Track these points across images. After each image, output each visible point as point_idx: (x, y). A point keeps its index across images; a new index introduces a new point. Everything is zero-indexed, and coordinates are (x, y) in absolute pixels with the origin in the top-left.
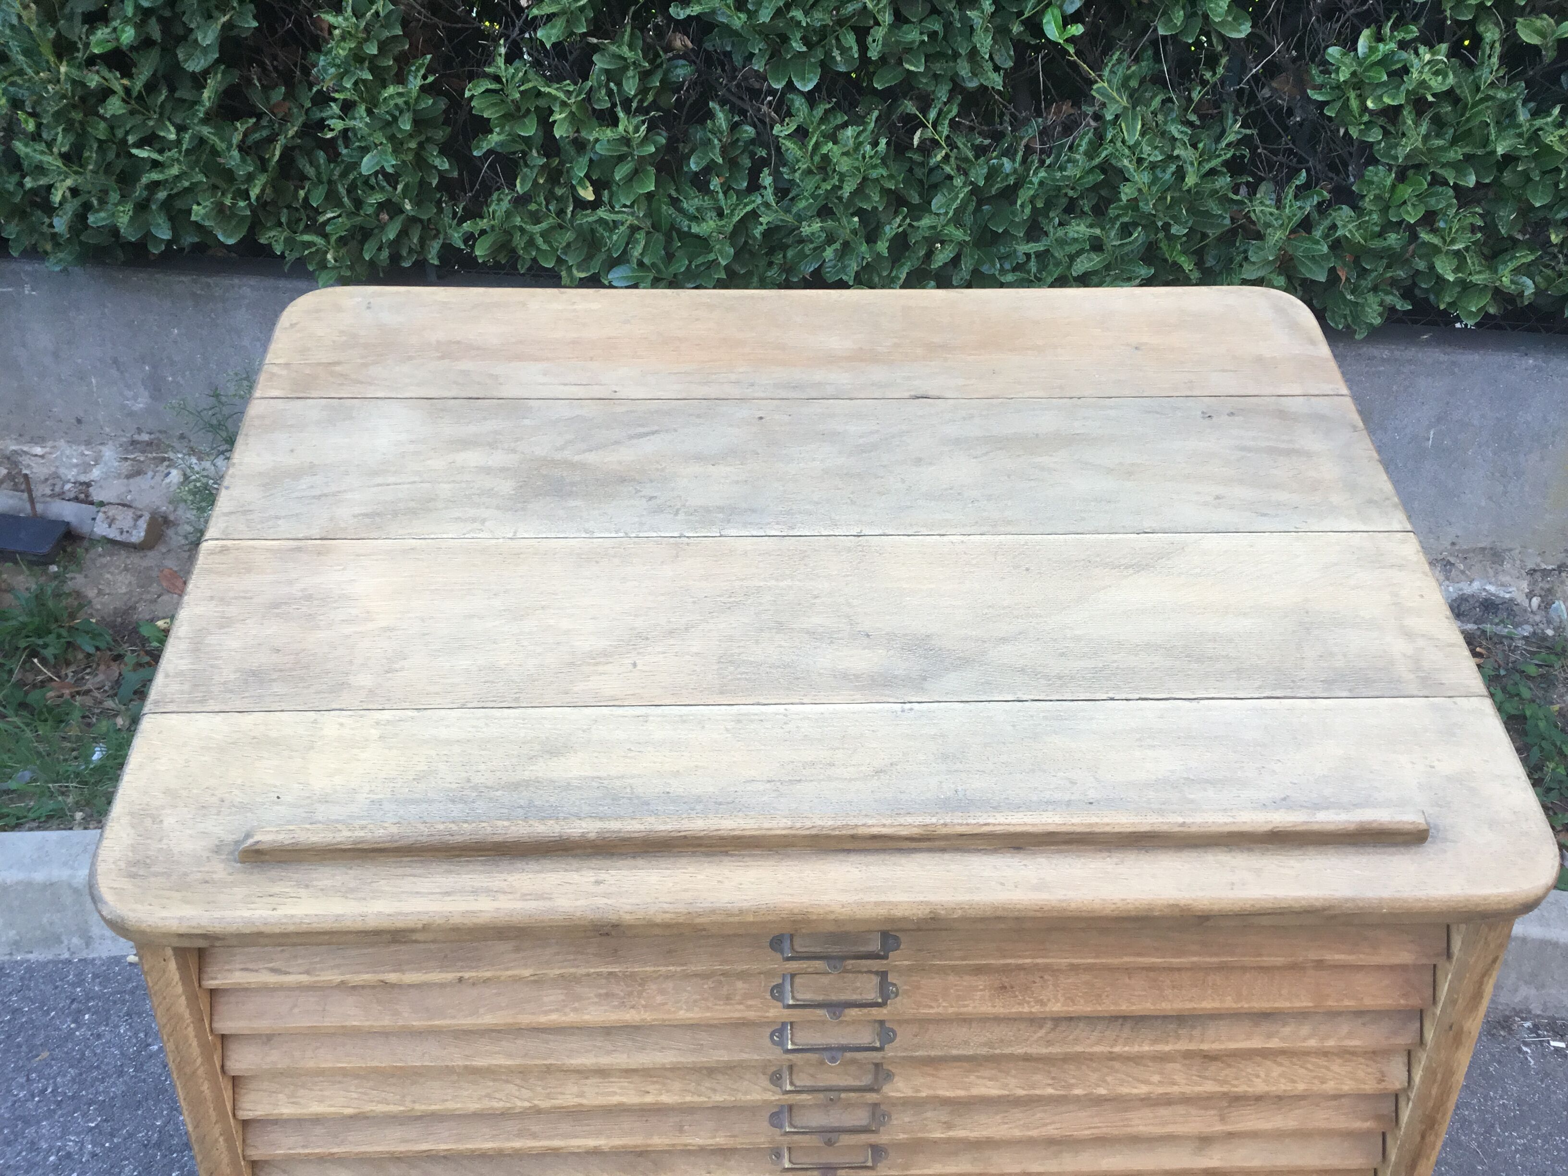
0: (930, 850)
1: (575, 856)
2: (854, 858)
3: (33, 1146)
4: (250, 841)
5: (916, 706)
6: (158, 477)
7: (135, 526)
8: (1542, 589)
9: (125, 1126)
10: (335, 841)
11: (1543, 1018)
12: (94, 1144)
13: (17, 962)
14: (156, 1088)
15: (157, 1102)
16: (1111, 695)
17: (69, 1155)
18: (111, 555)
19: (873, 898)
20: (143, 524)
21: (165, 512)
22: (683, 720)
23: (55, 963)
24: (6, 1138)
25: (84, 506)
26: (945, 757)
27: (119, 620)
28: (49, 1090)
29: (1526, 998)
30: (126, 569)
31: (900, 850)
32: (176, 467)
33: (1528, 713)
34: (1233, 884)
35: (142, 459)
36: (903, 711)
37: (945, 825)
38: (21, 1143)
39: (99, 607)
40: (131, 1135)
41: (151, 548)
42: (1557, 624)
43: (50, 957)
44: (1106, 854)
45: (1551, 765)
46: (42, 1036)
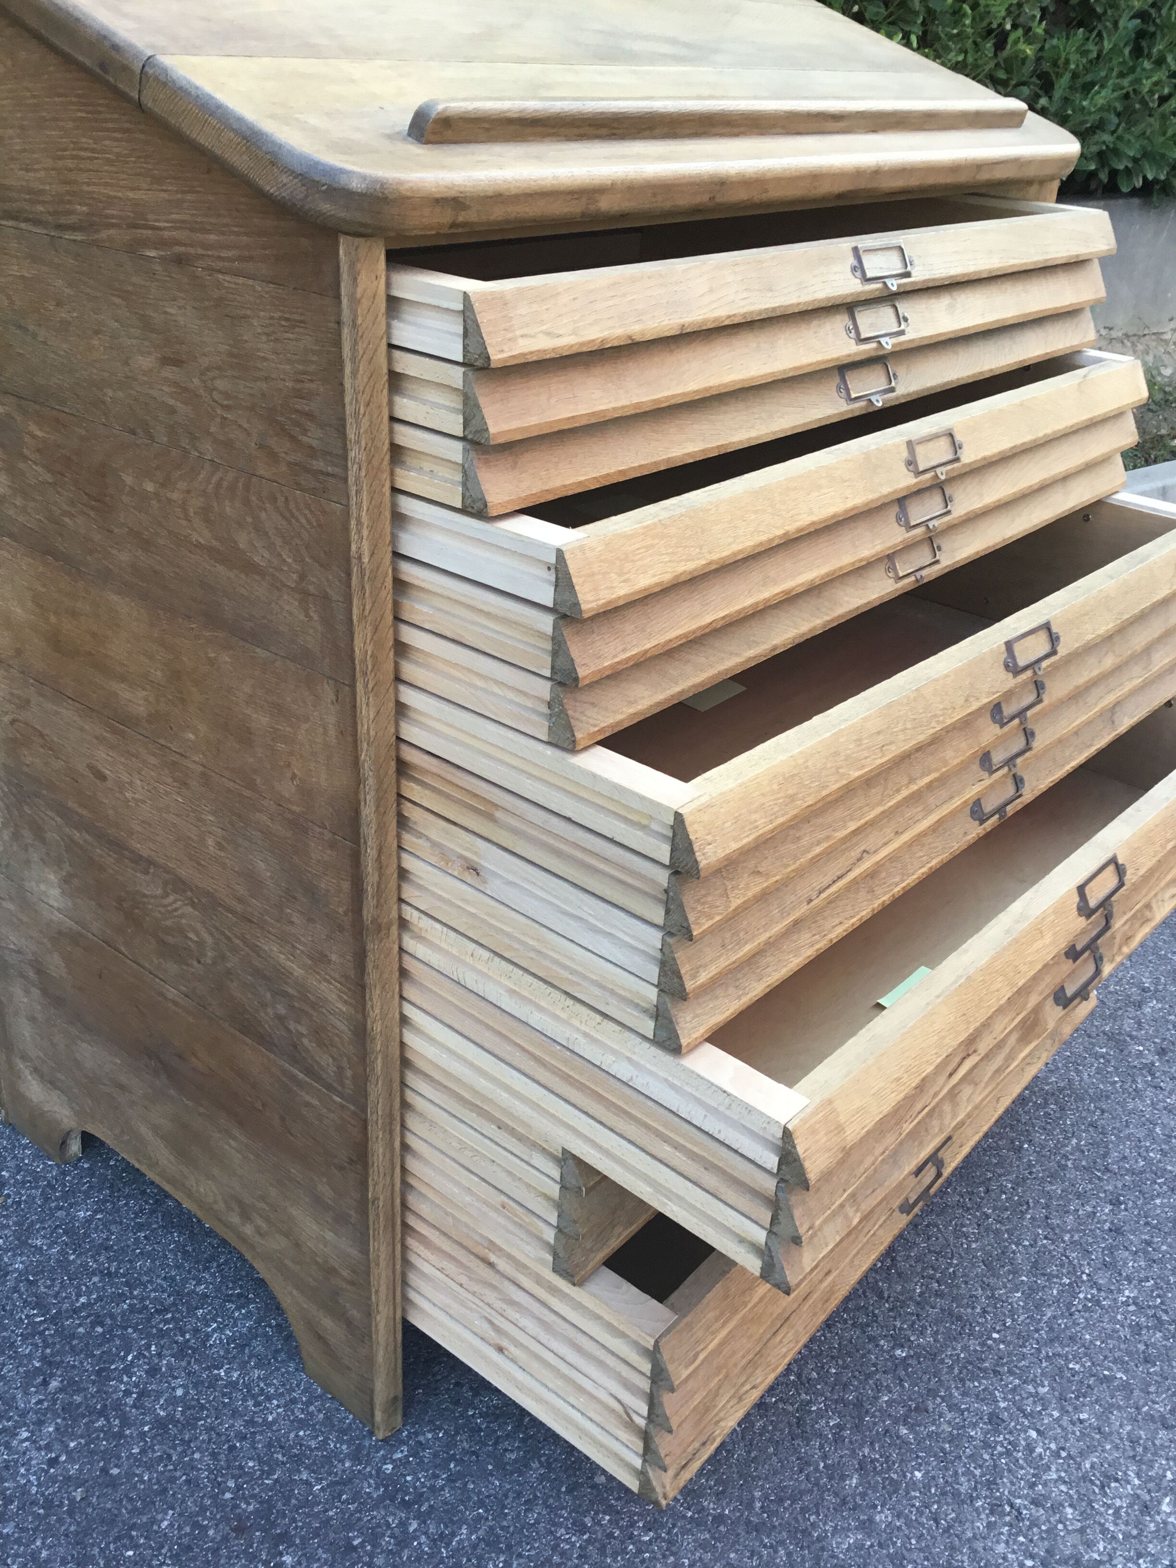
4: (440, 108)
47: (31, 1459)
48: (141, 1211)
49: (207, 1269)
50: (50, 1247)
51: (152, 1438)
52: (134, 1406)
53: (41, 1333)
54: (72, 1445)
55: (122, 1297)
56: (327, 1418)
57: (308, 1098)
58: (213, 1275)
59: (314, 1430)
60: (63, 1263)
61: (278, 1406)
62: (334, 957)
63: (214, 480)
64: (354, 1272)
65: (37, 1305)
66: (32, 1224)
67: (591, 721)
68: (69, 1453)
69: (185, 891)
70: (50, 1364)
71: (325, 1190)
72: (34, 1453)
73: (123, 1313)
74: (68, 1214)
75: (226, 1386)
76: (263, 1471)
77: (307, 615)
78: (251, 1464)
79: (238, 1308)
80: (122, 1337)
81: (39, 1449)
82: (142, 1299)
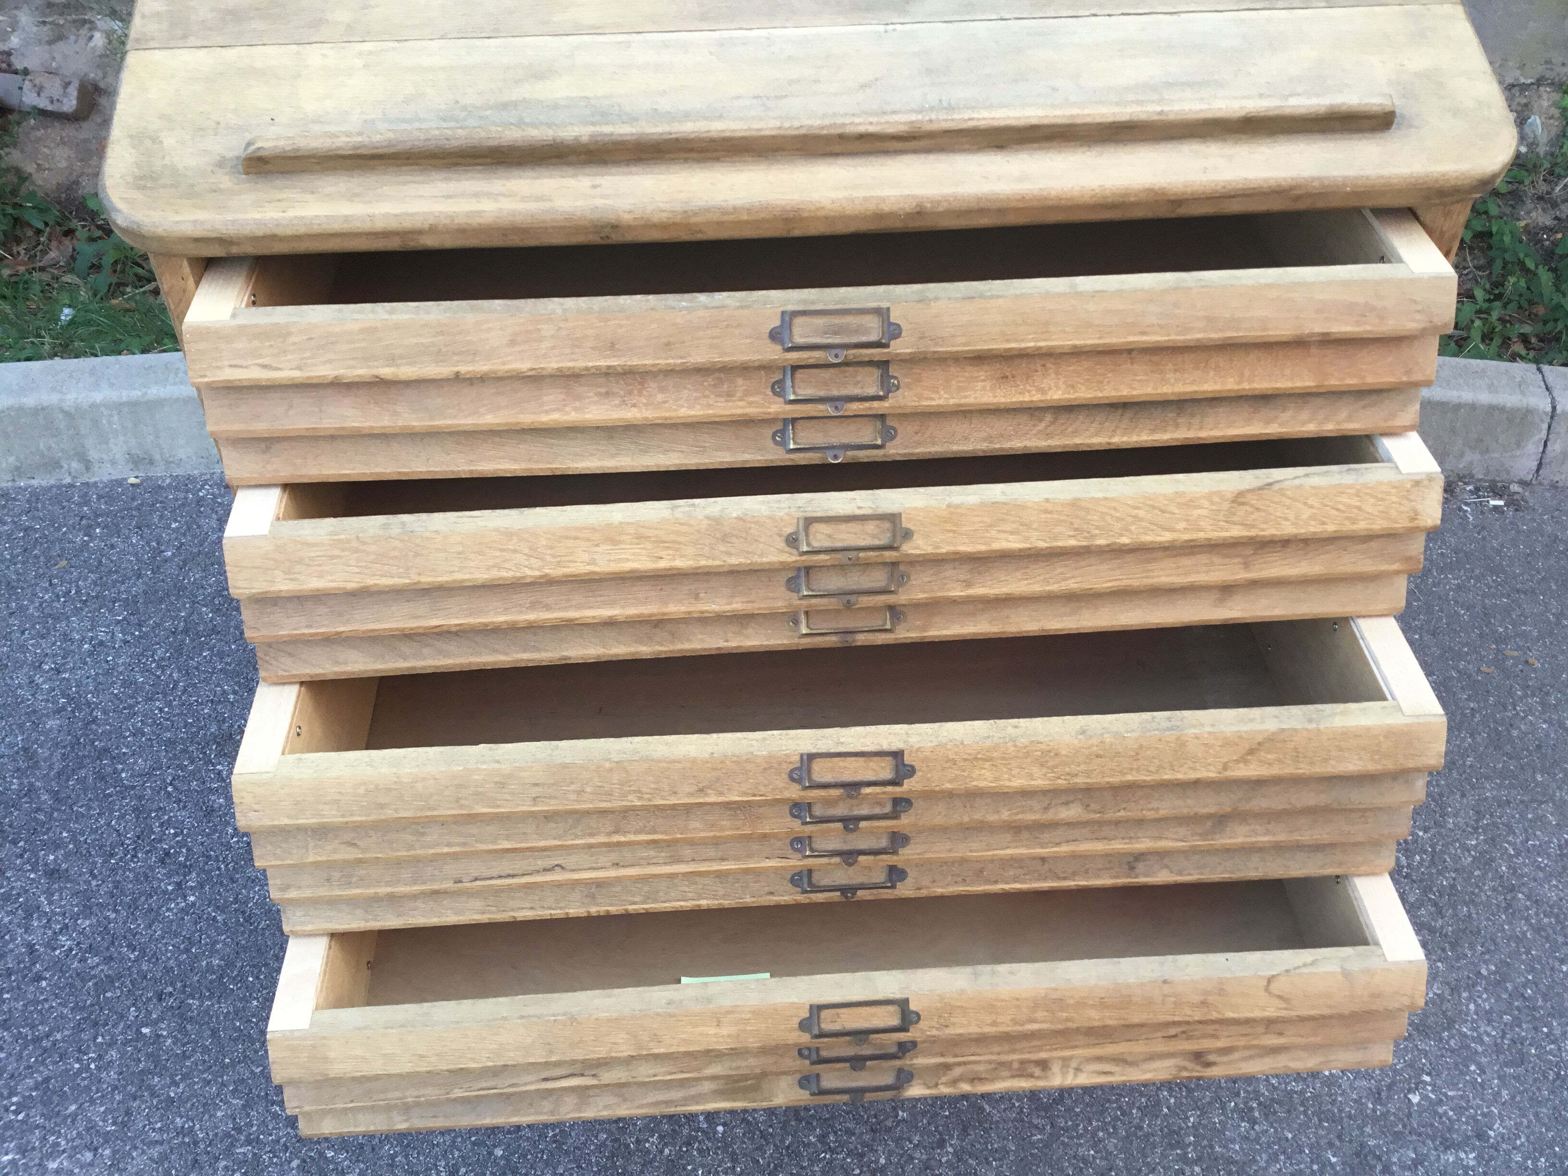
0: (915, 151)
1: (570, 164)
2: (841, 161)
3: (66, 637)
4: (252, 148)
5: (899, 27)
6: (82, 42)
7: (65, 94)
8: (1519, 104)
9: (151, 618)
10: (334, 146)
11: (1485, 481)
12: (123, 632)
13: (20, 488)
14: (175, 586)
15: (178, 597)
16: (1093, 12)
17: (101, 643)
18: (45, 128)
19: (861, 193)
20: (73, 91)
21: (94, 80)
22: (666, 45)
23: (59, 487)
24: (39, 632)
25: (7, 75)
26: (929, 71)
27: (63, 195)
28: (73, 592)
29: (1471, 463)
30: (63, 142)
31: (886, 152)
32: (99, 30)
33: (1494, 229)
34: (1206, 168)
35: (61, 22)
36: (886, 31)
37: (931, 121)
38: (55, 636)
39: (40, 183)
40: (158, 625)
41: (85, 118)
42: (1531, 140)
43: (52, 482)
44: (1085, 149)
45: (1512, 280)
46: (57, 548)
67: (283, 667)
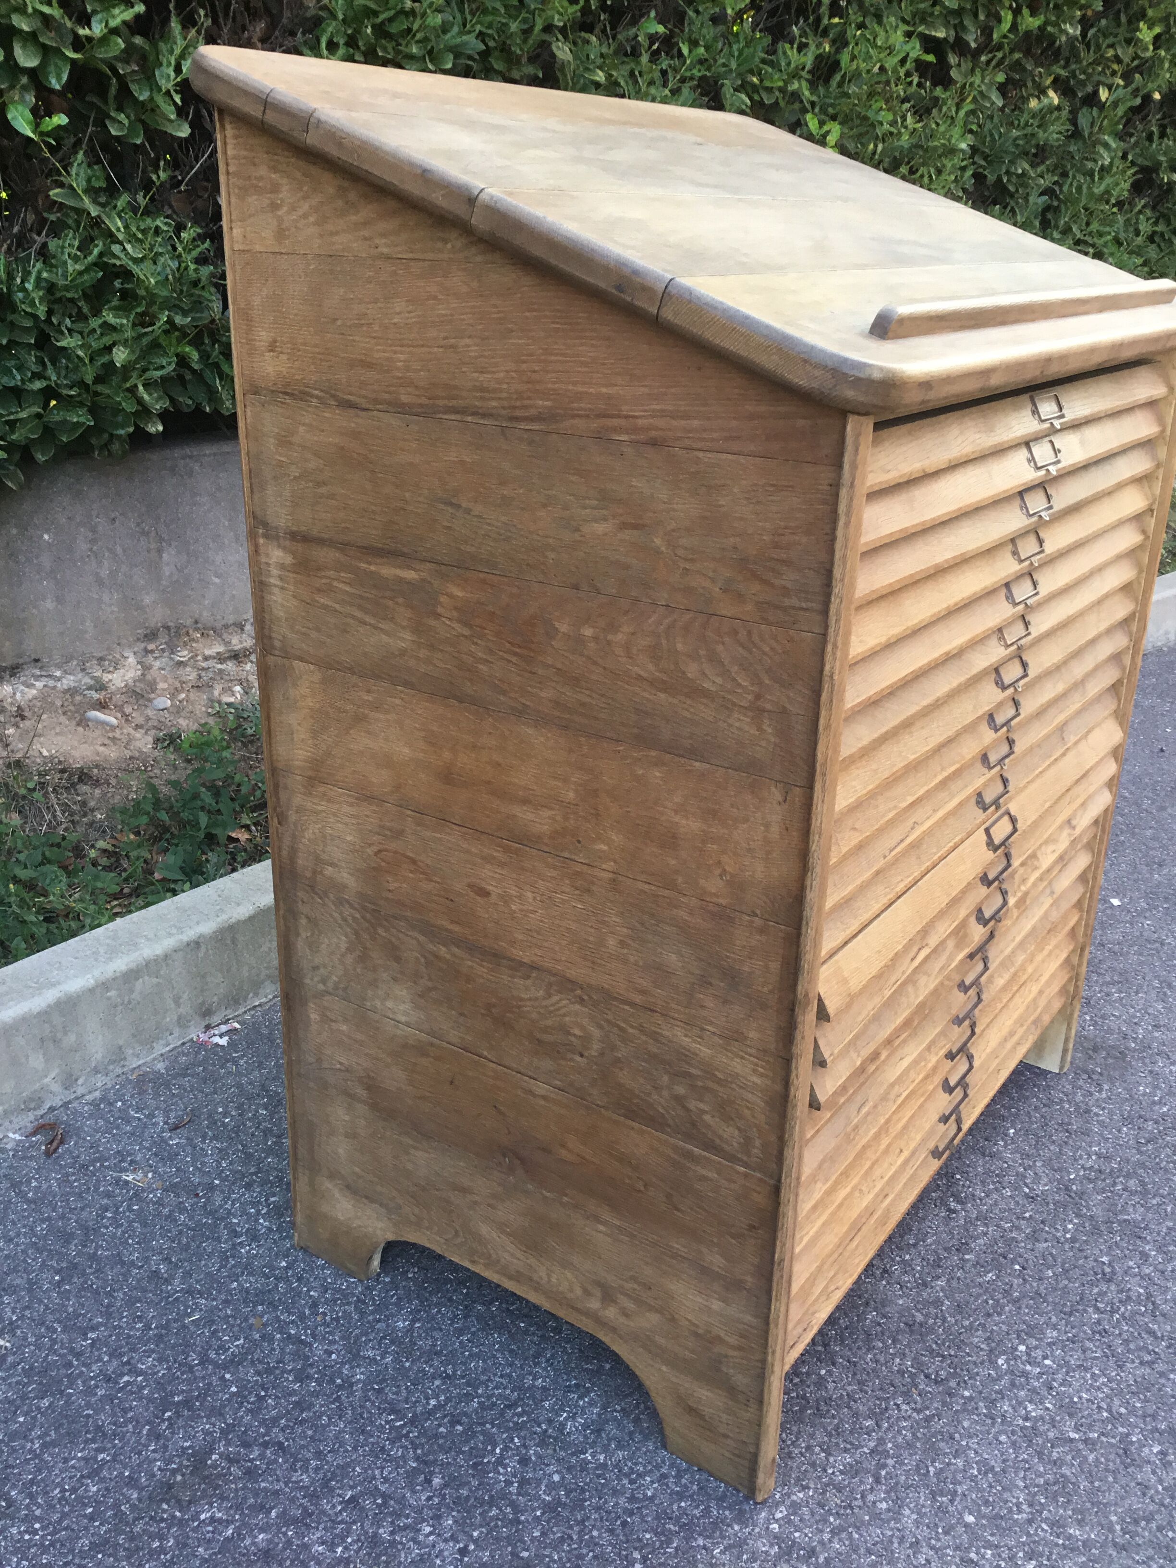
47: (441, 1551)
48: (455, 1316)
49: (536, 1364)
50: (383, 1358)
51: (548, 1522)
52: (519, 1494)
53: (406, 1436)
54: (475, 1534)
55: (469, 1397)
56: (700, 1488)
57: (704, 1172)
58: (545, 1369)
59: (693, 1500)
60: (403, 1372)
61: (652, 1482)
62: (752, 1034)
63: (666, 621)
64: (742, 1336)
65: (393, 1411)
66: (357, 1337)
68: (475, 1542)
69: (573, 990)
70: (425, 1463)
71: (715, 1260)
72: (442, 1545)
73: (476, 1411)
74: (388, 1325)
75: (596, 1468)
76: (662, 1542)
77: (760, 729)
78: (648, 1536)
79: (581, 1397)
80: (483, 1432)
81: (446, 1541)
82: (489, 1397)
